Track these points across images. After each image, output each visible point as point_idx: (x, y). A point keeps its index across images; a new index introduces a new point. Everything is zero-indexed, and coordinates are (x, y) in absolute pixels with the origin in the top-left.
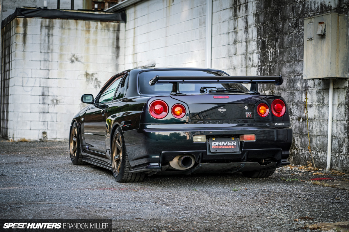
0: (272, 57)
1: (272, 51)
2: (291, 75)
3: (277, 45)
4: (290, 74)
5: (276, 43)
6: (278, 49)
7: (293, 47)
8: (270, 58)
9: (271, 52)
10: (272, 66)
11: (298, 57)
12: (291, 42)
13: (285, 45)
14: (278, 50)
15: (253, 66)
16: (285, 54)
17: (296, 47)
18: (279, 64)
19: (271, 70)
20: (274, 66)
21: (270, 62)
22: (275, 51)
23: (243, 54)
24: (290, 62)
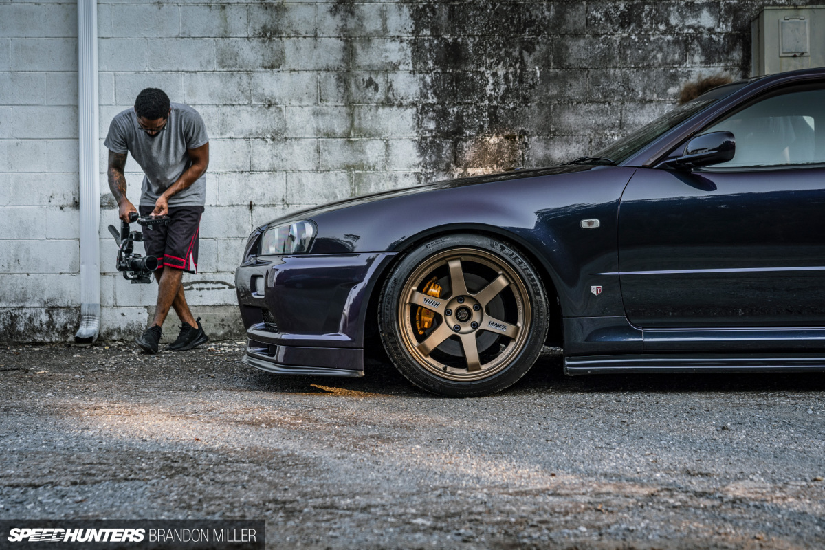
0: (503, 87)
1: (501, 73)
2: (607, 132)
3: (529, 59)
4: (605, 129)
5: (525, 53)
6: (537, 68)
7: (615, 67)
8: (490, 87)
9: (495, 75)
10: (504, 109)
11: (641, 93)
12: (605, 57)
13: (572, 61)
14: (538, 72)
15: (392, 105)
16: (570, 81)
17: (629, 68)
18: (540, 105)
19: (497, 117)
20: (514, 108)
21: (490, 99)
22: (521, 73)
23: (327, 70)
24: (604, 103)
